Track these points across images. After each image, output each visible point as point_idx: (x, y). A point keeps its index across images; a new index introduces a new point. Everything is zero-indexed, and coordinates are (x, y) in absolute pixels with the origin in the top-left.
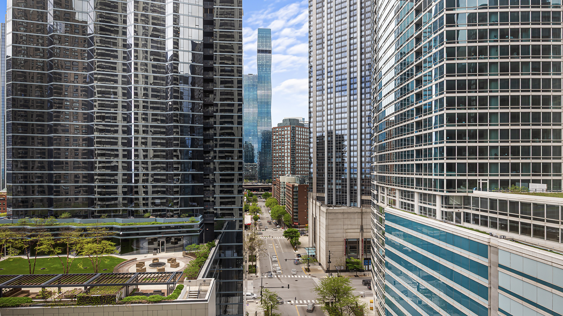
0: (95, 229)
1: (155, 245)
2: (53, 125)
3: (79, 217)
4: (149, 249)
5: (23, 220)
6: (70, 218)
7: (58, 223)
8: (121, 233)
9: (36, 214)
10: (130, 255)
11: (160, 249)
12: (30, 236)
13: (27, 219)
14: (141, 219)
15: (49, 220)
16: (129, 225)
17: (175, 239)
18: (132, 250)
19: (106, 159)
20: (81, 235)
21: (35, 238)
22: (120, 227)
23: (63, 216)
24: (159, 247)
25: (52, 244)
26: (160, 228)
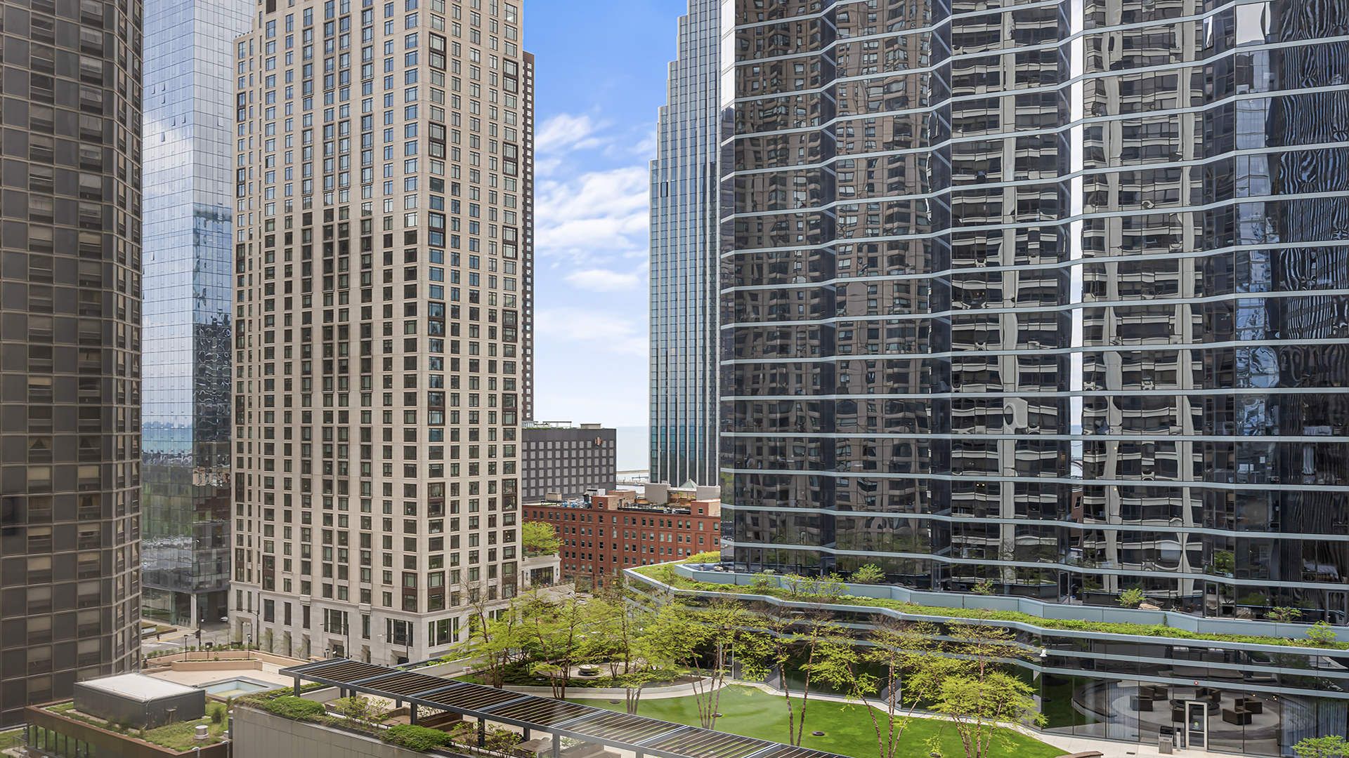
0: (974, 627)
1: (1161, 714)
2: (834, 289)
3: (906, 581)
4: (1142, 725)
5: (761, 577)
6: (881, 582)
7: (849, 597)
8: (1044, 653)
9: (791, 561)
10: (1073, 734)
11: (1183, 735)
12: (788, 631)
13: (768, 575)
14: (1110, 611)
15: (827, 584)
16: (1070, 627)
17: (1238, 703)
18: (1081, 720)
19: (988, 391)
20: (933, 646)
21: (802, 637)
22: (1038, 630)
23: (863, 574)
24: (1180, 725)
25: (849, 662)
26: (1169, 651)
